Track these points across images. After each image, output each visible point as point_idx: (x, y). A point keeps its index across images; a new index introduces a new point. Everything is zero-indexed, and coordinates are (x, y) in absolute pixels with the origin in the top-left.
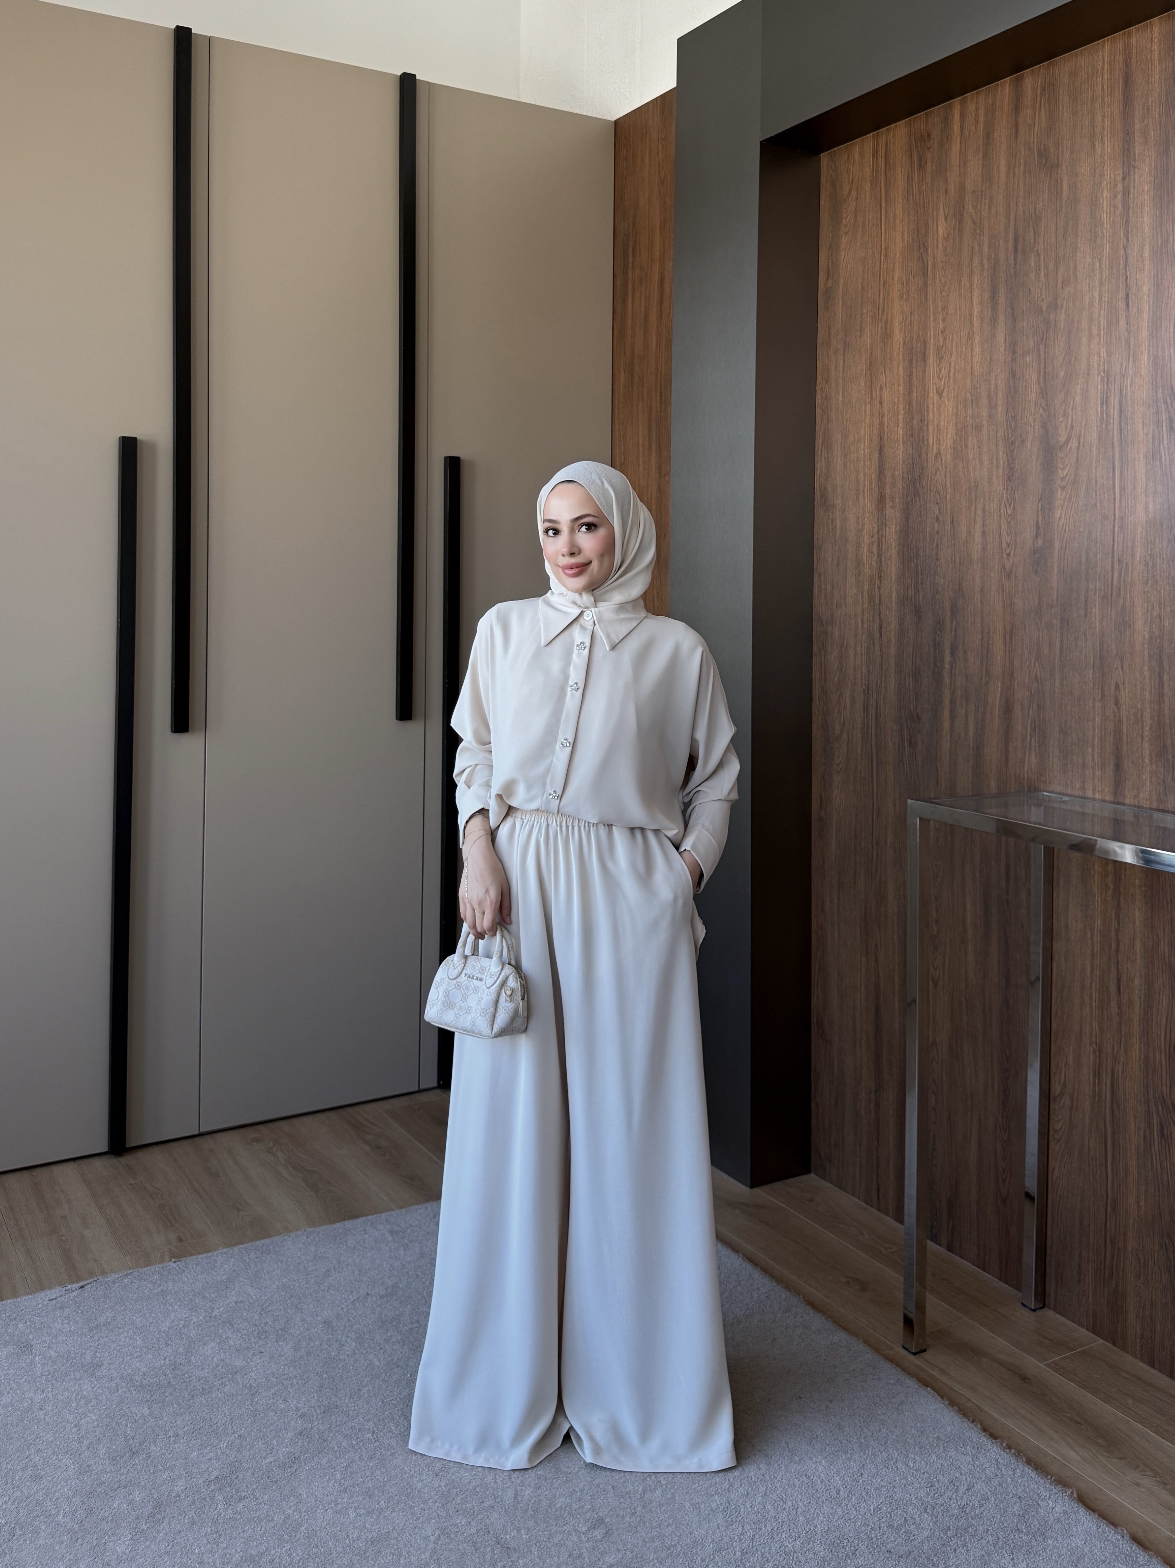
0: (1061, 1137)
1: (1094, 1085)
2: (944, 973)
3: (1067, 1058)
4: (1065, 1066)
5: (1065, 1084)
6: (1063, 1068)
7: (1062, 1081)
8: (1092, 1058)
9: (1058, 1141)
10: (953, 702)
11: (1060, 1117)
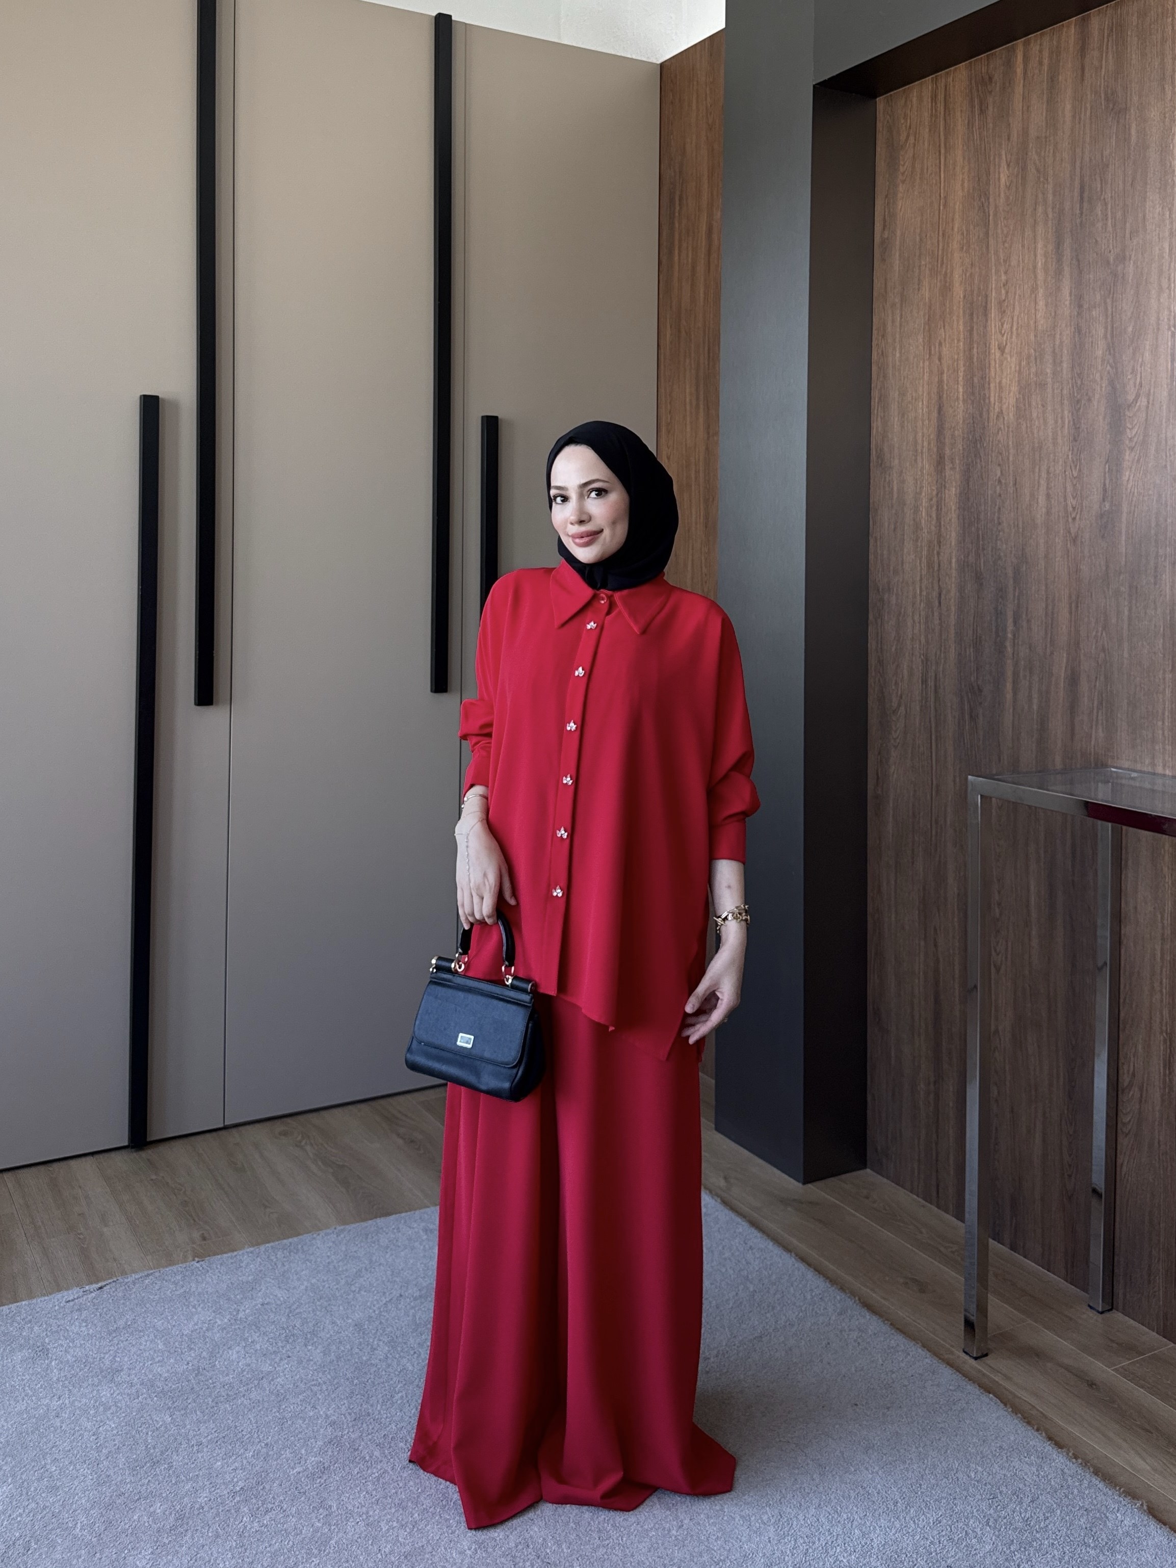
0: (1129, 1131)
1: (1165, 1075)
2: (1006, 958)
3: (1136, 1047)
4: (1134, 1057)
5: (1134, 1075)
6: (1132, 1059)
7: (1131, 1073)
8: (1162, 1048)
9: (1127, 1135)
10: (1016, 674)
11: (1128, 1110)
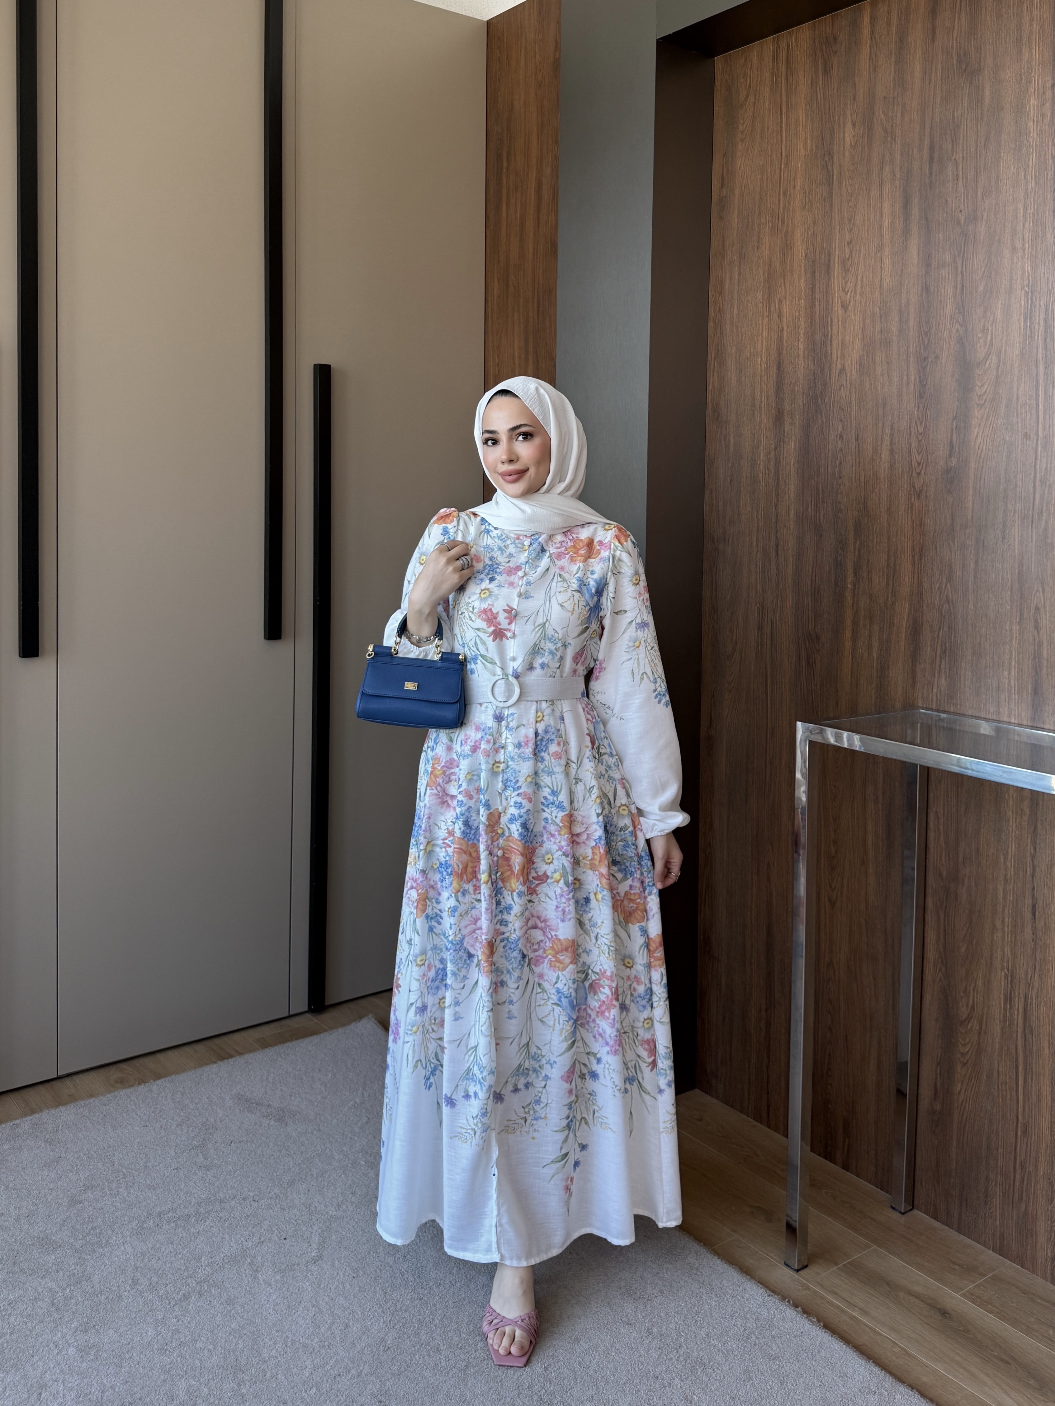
0: (968, 1061)
1: (1005, 1009)
3: (976, 982)
4: (974, 991)
5: (973, 1008)
6: (971, 992)
7: (970, 1006)
8: (1003, 984)
9: (964, 1064)
10: (855, 623)
11: (967, 1041)
